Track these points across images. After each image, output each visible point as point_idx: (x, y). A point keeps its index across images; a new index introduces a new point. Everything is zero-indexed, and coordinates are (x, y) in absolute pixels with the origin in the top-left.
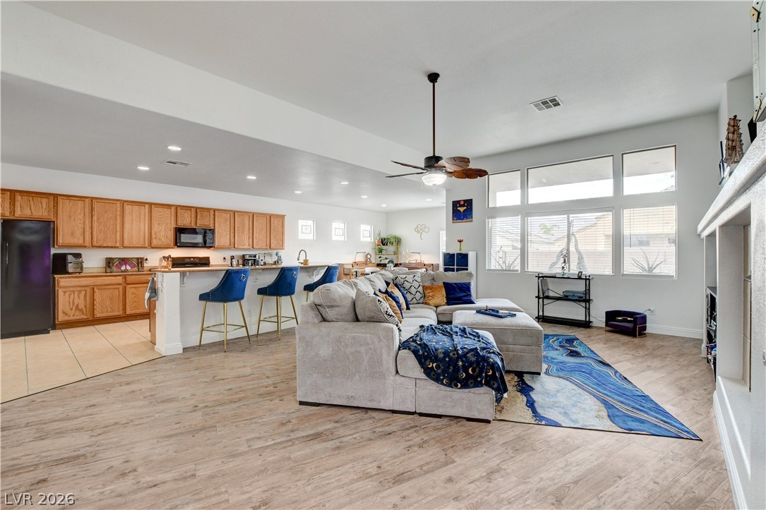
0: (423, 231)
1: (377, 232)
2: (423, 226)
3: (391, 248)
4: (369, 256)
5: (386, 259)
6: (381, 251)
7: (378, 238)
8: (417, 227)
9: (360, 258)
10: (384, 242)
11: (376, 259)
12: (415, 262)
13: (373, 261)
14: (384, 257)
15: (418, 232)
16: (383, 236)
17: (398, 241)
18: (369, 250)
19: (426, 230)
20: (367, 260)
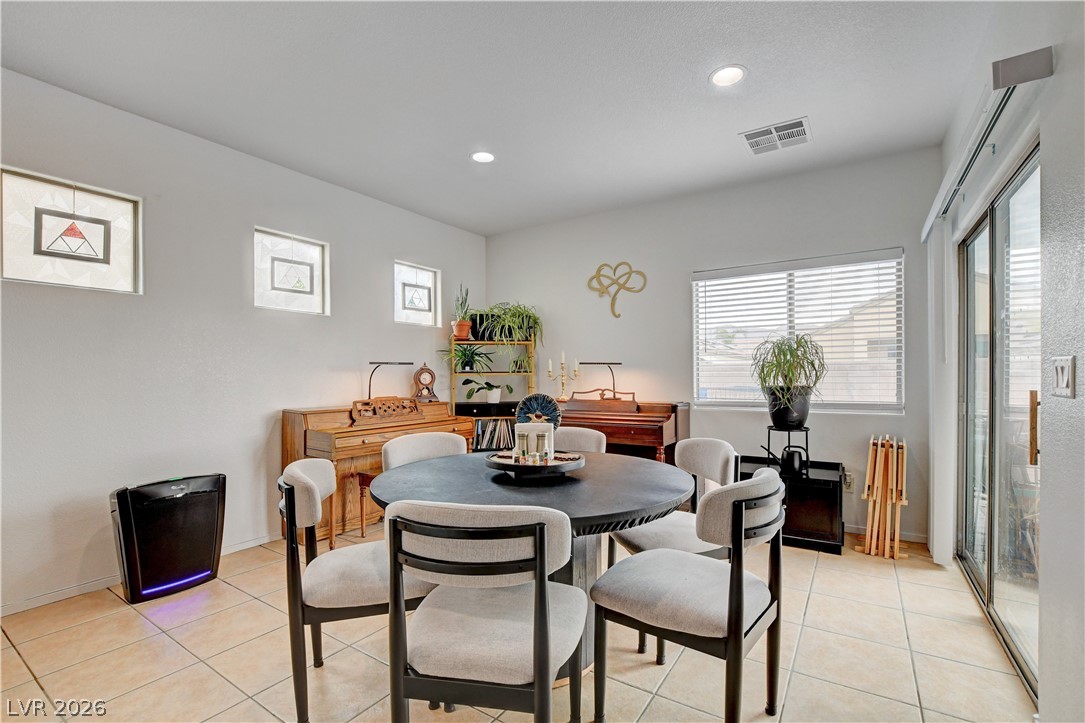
0: (622, 287)
1: (456, 294)
2: (623, 270)
3: (504, 352)
4: (426, 378)
5: (490, 386)
6: (468, 361)
7: (459, 315)
8: (598, 275)
9: (392, 386)
10: (479, 328)
11: (452, 388)
12: (596, 397)
13: (443, 396)
14: (482, 380)
15: (603, 291)
16: (477, 306)
17: (530, 325)
18: (428, 355)
19: (635, 282)
20: (419, 395)
